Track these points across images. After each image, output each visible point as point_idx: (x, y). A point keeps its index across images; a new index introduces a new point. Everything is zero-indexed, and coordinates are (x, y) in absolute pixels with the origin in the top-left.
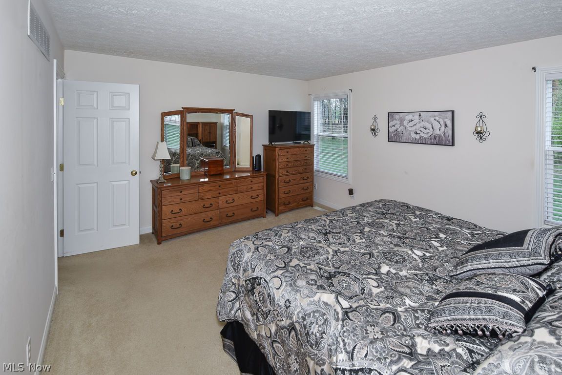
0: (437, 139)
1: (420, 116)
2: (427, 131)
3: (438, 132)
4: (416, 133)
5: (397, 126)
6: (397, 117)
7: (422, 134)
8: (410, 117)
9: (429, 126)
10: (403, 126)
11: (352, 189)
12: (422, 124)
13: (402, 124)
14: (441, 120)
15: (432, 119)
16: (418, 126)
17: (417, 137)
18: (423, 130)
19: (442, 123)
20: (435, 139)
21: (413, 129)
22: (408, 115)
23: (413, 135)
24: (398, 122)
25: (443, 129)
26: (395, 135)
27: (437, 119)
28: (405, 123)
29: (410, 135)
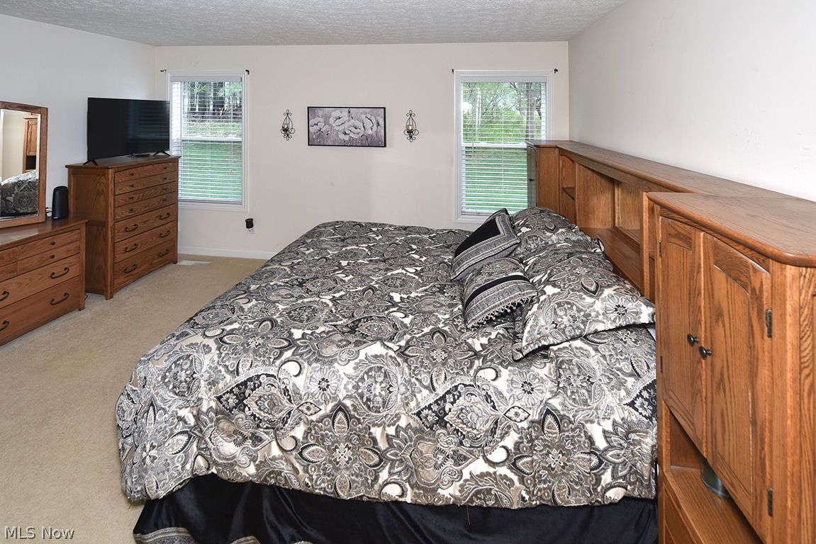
0: (369, 139)
1: (349, 112)
2: (356, 131)
3: (370, 132)
4: (345, 134)
5: (321, 125)
6: (320, 112)
7: (351, 135)
8: (337, 113)
9: (359, 124)
10: (329, 125)
11: (252, 219)
12: (352, 121)
13: (326, 123)
14: (373, 118)
15: (363, 116)
16: (347, 124)
17: (347, 138)
18: (353, 129)
19: (374, 121)
20: (367, 139)
21: (340, 128)
22: (335, 111)
23: (342, 136)
24: (322, 120)
25: (375, 127)
26: (318, 137)
27: (369, 116)
28: (331, 121)
29: (338, 136)
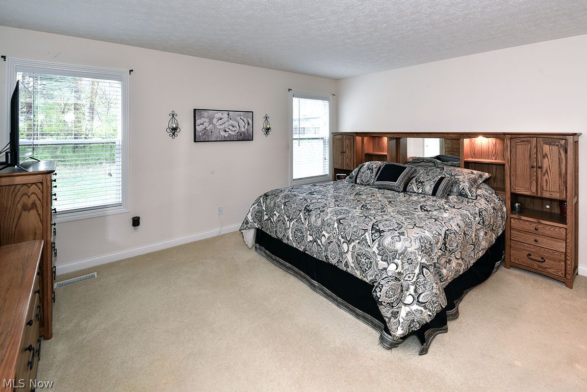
0: (242, 135)
1: (228, 114)
2: (234, 129)
3: (243, 129)
4: (225, 131)
5: (206, 124)
6: (205, 114)
7: (230, 132)
8: (219, 115)
9: (236, 124)
10: (213, 124)
12: (231, 122)
13: (211, 122)
14: (245, 119)
15: (239, 118)
16: (227, 124)
17: (226, 135)
18: (231, 128)
19: (246, 121)
21: (222, 127)
22: (217, 113)
23: (223, 133)
24: (207, 120)
25: (246, 126)
26: (204, 134)
27: (242, 118)
28: (215, 121)
29: (219, 133)
